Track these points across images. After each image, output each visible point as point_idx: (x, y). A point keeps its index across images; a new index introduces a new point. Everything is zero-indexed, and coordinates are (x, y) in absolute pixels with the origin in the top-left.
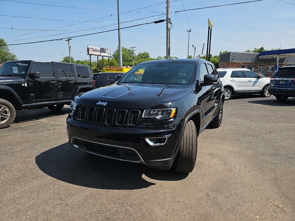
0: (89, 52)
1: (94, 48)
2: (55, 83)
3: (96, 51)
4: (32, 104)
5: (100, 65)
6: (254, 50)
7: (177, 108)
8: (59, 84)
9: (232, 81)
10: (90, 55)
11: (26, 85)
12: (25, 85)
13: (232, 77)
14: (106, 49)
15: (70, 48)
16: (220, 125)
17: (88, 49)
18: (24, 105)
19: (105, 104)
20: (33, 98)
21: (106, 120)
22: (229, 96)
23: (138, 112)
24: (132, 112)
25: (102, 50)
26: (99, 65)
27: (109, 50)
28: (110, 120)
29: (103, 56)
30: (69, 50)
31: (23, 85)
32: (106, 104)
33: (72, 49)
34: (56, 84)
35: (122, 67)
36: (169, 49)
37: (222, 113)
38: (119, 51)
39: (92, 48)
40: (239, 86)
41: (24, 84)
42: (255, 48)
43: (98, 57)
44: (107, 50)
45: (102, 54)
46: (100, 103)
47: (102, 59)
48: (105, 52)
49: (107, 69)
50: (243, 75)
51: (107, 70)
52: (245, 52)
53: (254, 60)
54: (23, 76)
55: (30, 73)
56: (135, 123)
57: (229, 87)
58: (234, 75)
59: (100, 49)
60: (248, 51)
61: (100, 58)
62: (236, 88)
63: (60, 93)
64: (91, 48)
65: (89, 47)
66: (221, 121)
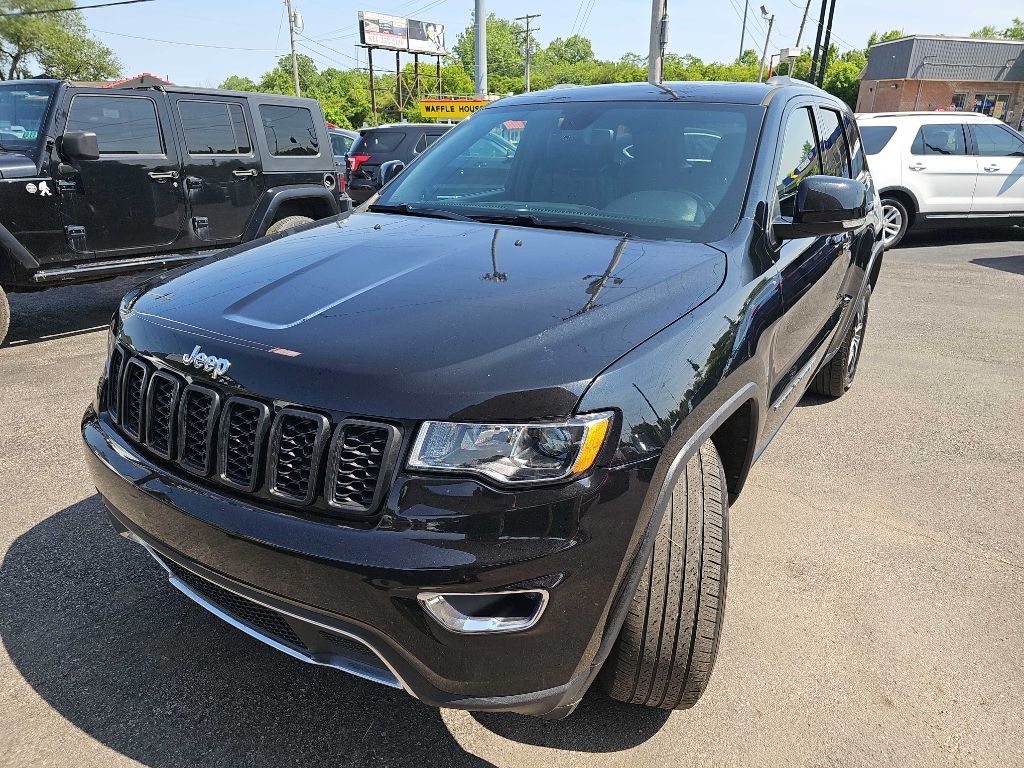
0: (367, 36)
1: (384, 19)
2: (172, 180)
3: (391, 32)
4: (80, 269)
5: (406, 88)
6: (1012, 26)
7: (618, 412)
8: (188, 181)
9: (913, 169)
10: (370, 48)
11: (44, 188)
12: (39, 192)
13: (915, 150)
14: (429, 25)
15: (293, 19)
16: (847, 389)
17: (362, 24)
18: (43, 274)
19: (218, 366)
20: (81, 245)
21: (223, 459)
22: (895, 233)
23: (385, 434)
24: (350, 430)
25: (415, 29)
26: (404, 89)
27: (439, 28)
28: (243, 462)
29: (416, 54)
30: (292, 30)
31: (31, 188)
32: (224, 370)
33: (300, 24)
34: (175, 184)
35: (487, 98)
36: (664, 24)
37: (862, 332)
38: (475, 31)
39: (376, 22)
40: (939, 193)
41: (37, 183)
42: (1016, 21)
43: (398, 55)
44: (431, 28)
45: (416, 45)
46: (197, 357)
47: (414, 63)
48: (425, 38)
49: (428, 104)
50: (968, 143)
51: (428, 109)
52: (974, 35)
53: (1007, 71)
54: (31, 151)
55: (60, 139)
56: (370, 495)
57: (898, 197)
58: (928, 144)
59: (404, 26)
60: (986, 32)
61: (407, 60)
62: (929, 202)
63: (194, 220)
64: (373, 21)
65: (368, 16)
66: (851, 371)
